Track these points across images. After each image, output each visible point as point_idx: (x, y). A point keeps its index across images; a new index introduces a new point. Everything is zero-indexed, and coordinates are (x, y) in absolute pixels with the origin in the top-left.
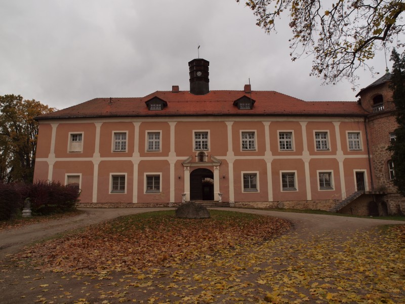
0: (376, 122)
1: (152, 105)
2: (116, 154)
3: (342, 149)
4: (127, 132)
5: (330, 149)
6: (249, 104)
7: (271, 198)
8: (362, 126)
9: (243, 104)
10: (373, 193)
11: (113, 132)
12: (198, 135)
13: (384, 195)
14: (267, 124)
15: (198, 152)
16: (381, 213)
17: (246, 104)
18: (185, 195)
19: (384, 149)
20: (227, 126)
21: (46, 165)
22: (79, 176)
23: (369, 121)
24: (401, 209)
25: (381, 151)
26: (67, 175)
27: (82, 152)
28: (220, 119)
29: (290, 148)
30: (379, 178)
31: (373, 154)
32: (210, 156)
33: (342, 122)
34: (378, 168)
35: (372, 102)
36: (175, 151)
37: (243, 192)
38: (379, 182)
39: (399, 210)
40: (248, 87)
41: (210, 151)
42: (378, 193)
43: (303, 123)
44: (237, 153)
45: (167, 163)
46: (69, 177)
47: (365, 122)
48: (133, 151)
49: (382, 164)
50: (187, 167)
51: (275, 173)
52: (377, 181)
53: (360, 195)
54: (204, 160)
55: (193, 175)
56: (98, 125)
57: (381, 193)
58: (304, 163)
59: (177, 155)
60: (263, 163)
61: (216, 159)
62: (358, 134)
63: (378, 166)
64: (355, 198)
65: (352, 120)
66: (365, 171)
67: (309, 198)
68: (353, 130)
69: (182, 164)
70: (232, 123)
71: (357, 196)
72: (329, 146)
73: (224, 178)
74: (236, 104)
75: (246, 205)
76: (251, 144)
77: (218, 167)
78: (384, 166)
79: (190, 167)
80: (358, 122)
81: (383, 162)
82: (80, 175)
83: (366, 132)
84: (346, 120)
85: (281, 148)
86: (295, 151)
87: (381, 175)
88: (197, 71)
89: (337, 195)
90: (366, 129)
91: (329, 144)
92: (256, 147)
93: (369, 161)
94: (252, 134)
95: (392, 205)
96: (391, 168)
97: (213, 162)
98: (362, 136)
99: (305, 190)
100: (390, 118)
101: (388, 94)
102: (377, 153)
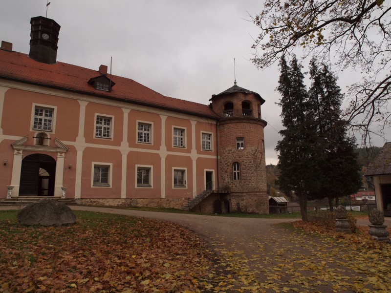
0: (226, 126)
3: (196, 148)
5: (186, 146)
6: (107, 86)
7: (124, 195)
8: (214, 128)
9: (101, 85)
10: (218, 192)
12: (38, 110)
13: (228, 194)
14: (126, 111)
15: (37, 133)
16: (224, 210)
17: (104, 86)
18: (12, 188)
19: (231, 152)
20: (79, 106)
23: (220, 125)
24: (241, 207)
25: (229, 153)
28: (72, 96)
29: (148, 141)
30: (224, 179)
31: (221, 156)
32: (53, 140)
33: (198, 122)
34: (224, 169)
35: (223, 108)
36: (2, 127)
37: (92, 187)
38: (224, 182)
39: (239, 208)
40: (103, 68)
41: (54, 132)
42: (223, 192)
43: (164, 117)
44: (88, 139)
47: (217, 125)
49: (228, 166)
50: (19, 150)
51: (130, 167)
52: (222, 181)
53: (210, 193)
54: (45, 144)
55: (26, 162)
57: (226, 192)
58: (161, 158)
59: (5, 133)
60: (118, 154)
61: (62, 144)
62: (210, 135)
63: (224, 168)
64: (206, 197)
65: (207, 121)
66: (213, 170)
67: (163, 195)
68: (206, 131)
69: (12, 146)
70: (86, 103)
71: (208, 195)
72: (185, 144)
73: (70, 168)
74: (92, 83)
75: (94, 202)
76: (107, 131)
77: (63, 154)
78: (229, 167)
79: (24, 151)
80: (211, 124)
81: (229, 164)
83: (217, 135)
84: (202, 121)
85: (139, 140)
86: (153, 144)
87: (226, 176)
88: (43, 32)
89: (188, 194)
90: (217, 132)
91: (185, 141)
92: (112, 135)
93: (217, 162)
94: (108, 120)
95: (233, 203)
96: (235, 170)
97: (57, 147)
98: (213, 138)
99: (160, 188)
100: (238, 124)
101: (238, 103)
102: (225, 155)
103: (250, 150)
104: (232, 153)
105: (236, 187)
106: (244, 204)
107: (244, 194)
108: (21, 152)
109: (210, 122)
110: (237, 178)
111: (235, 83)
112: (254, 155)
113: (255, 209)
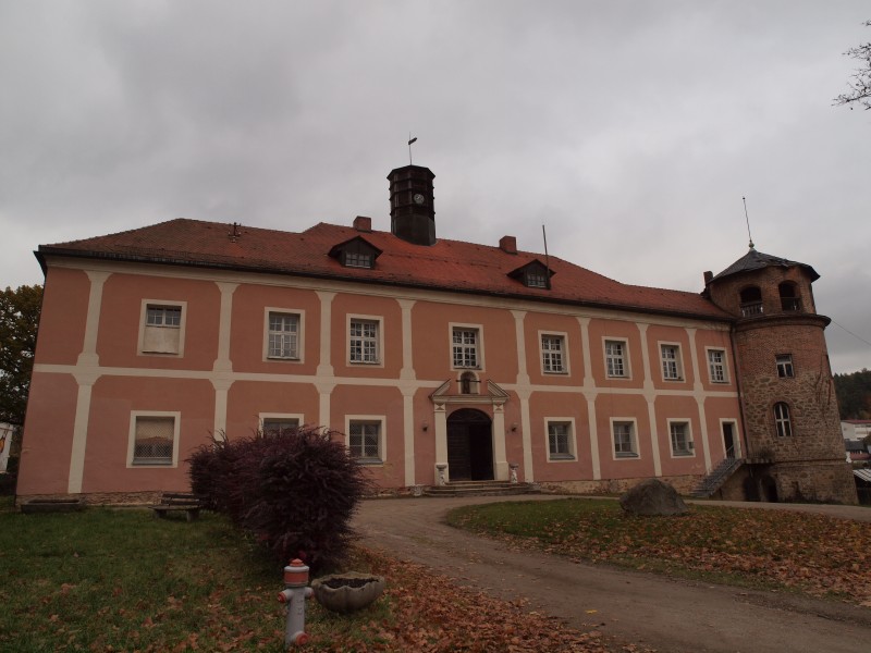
0: (750, 333)
1: (348, 256)
2: (275, 366)
3: (702, 381)
4: (302, 313)
5: (684, 377)
6: (542, 279)
7: (597, 475)
8: (726, 339)
9: (533, 278)
10: (749, 462)
11: (268, 310)
13: (771, 464)
14: (584, 321)
15: (461, 372)
17: (539, 278)
19: (767, 383)
20: (514, 320)
21: (70, 384)
22: (172, 420)
23: (736, 331)
24: (801, 489)
25: (761, 386)
26: (134, 414)
27: (181, 356)
28: (502, 304)
29: (622, 373)
30: (758, 435)
31: (746, 392)
32: (485, 383)
33: (699, 331)
34: (756, 417)
35: (739, 299)
36: (414, 367)
37: (548, 461)
38: (757, 443)
39: (797, 491)
40: (509, 241)
41: (484, 371)
43: (642, 327)
44: (535, 379)
45: (395, 393)
46: (139, 419)
47: (731, 332)
48: (317, 362)
49: (764, 410)
50: (440, 404)
51: (602, 423)
52: (755, 440)
53: (739, 465)
54: (472, 391)
55: (452, 424)
56: (227, 288)
58: (646, 403)
59: (419, 377)
60: (579, 400)
61: (499, 389)
62: (719, 354)
63: (756, 414)
64: (733, 471)
65: (714, 327)
66: (735, 420)
67: (658, 472)
68: (715, 346)
69: (431, 397)
70: (524, 314)
71: (736, 468)
72: (682, 373)
73: (513, 430)
74: (516, 276)
75: (554, 488)
76: (557, 359)
77: (502, 407)
78: (767, 413)
79: (446, 404)
80: (721, 332)
81: (765, 406)
82: (177, 415)
83: (733, 352)
84: (705, 327)
86: (631, 379)
87: (762, 430)
88: (415, 192)
89: (698, 467)
90: (732, 346)
91: (680, 368)
92: (568, 367)
93: (740, 404)
94: (558, 340)
95: (785, 483)
96: (779, 417)
97: (491, 396)
98: (727, 358)
99: (651, 457)
100: (777, 329)
101: (770, 287)
102: (754, 390)
103: (807, 378)
104: (770, 385)
105: (786, 450)
106: (809, 483)
107: (806, 464)
108: (443, 407)
109: (719, 328)
110: (785, 434)
111: (752, 246)
112: (815, 386)
113: (831, 493)
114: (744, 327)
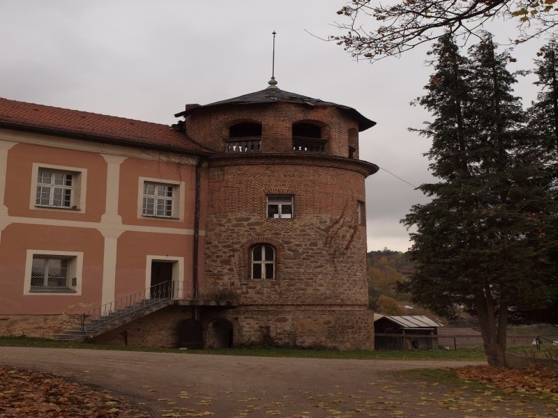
0: (232, 170)
8: (188, 175)
13: (229, 306)
16: (210, 342)
19: (245, 223)
24: (273, 335)
25: (238, 225)
30: (217, 276)
31: (209, 230)
34: (218, 257)
39: (266, 336)
47: (198, 166)
49: (234, 250)
52: (211, 280)
62: (172, 187)
63: (220, 254)
65: (164, 158)
66: (181, 260)
68: (160, 178)
78: (238, 254)
80: (179, 164)
81: (237, 246)
83: (198, 187)
87: (226, 271)
90: (198, 179)
93: (196, 241)
95: (248, 326)
96: (258, 258)
98: (182, 193)
102: (223, 229)
103: (315, 221)
104: (250, 225)
105: (259, 293)
106: (288, 328)
107: (287, 309)
109: (175, 160)
112: (326, 230)
113: (323, 339)
114: (222, 163)
